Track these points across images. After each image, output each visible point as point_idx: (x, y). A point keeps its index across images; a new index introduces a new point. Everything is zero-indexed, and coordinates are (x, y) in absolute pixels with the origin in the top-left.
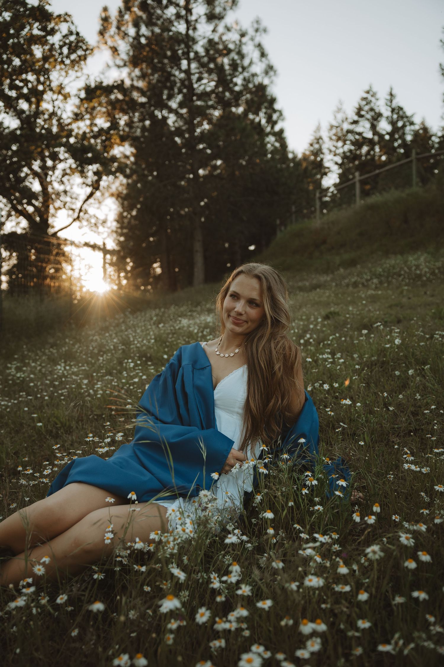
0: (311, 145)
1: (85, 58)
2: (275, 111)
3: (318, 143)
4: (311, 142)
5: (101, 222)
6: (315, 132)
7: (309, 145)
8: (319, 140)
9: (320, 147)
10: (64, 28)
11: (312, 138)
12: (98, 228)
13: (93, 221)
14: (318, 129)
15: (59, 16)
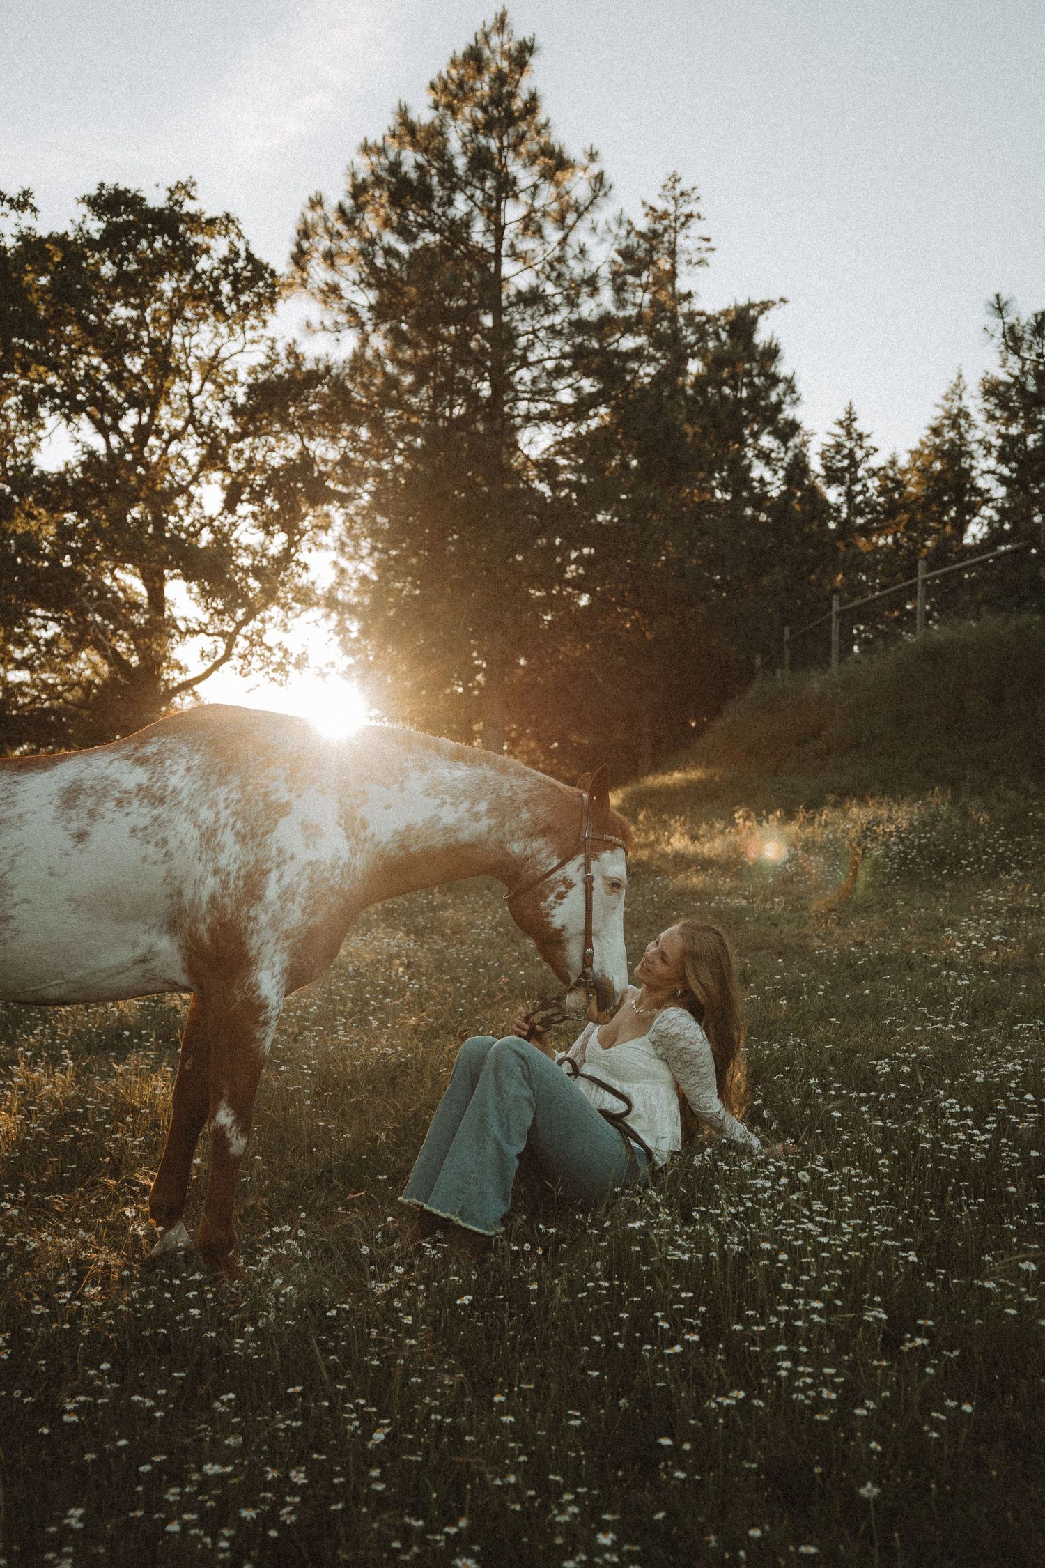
0: (936, 431)
1: (272, 300)
2: (774, 380)
3: (955, 425)
4: (935, 423)
5: (293, 660)
6: (946, 398)
7: (928, 432)
8: (957, 418)
9: (961, 437)
10: (220, 247)
11: (940, 413)
12: (287, 674)
13: (278, 657)
14: (957, 391)
15: (211, 222)
